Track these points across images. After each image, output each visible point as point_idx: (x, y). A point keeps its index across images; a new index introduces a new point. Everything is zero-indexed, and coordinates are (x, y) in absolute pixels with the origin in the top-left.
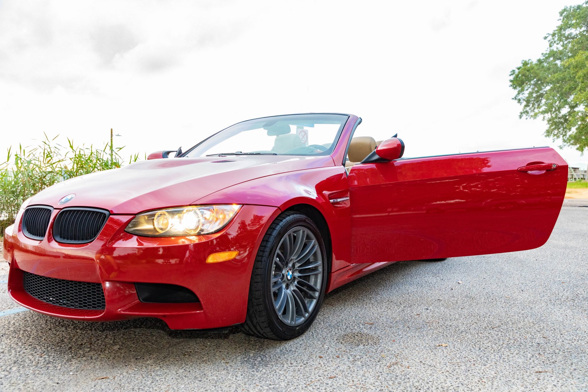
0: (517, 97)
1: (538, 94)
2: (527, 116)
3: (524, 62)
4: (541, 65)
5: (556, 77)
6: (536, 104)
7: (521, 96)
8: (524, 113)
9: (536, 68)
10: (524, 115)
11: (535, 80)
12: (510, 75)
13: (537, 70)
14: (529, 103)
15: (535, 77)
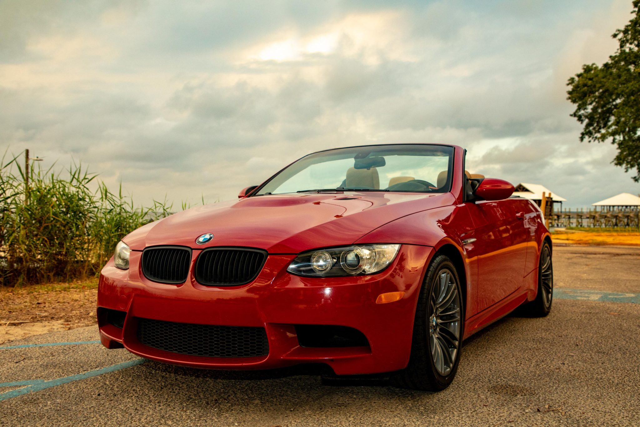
0: (577, 114)
1: (605, 109)
2: (591, 138)
3: (585, 67)
4: (609, 72)
5: (630, 88)
6: (601, 122)
7: (582, 112)
8: (587, 134)
9: (601, 75)
10: (587, 137)
11: (601, 91)
12: (568, 85)
13: (603, 78)
14: (592, 121)
15: (600, 88)
